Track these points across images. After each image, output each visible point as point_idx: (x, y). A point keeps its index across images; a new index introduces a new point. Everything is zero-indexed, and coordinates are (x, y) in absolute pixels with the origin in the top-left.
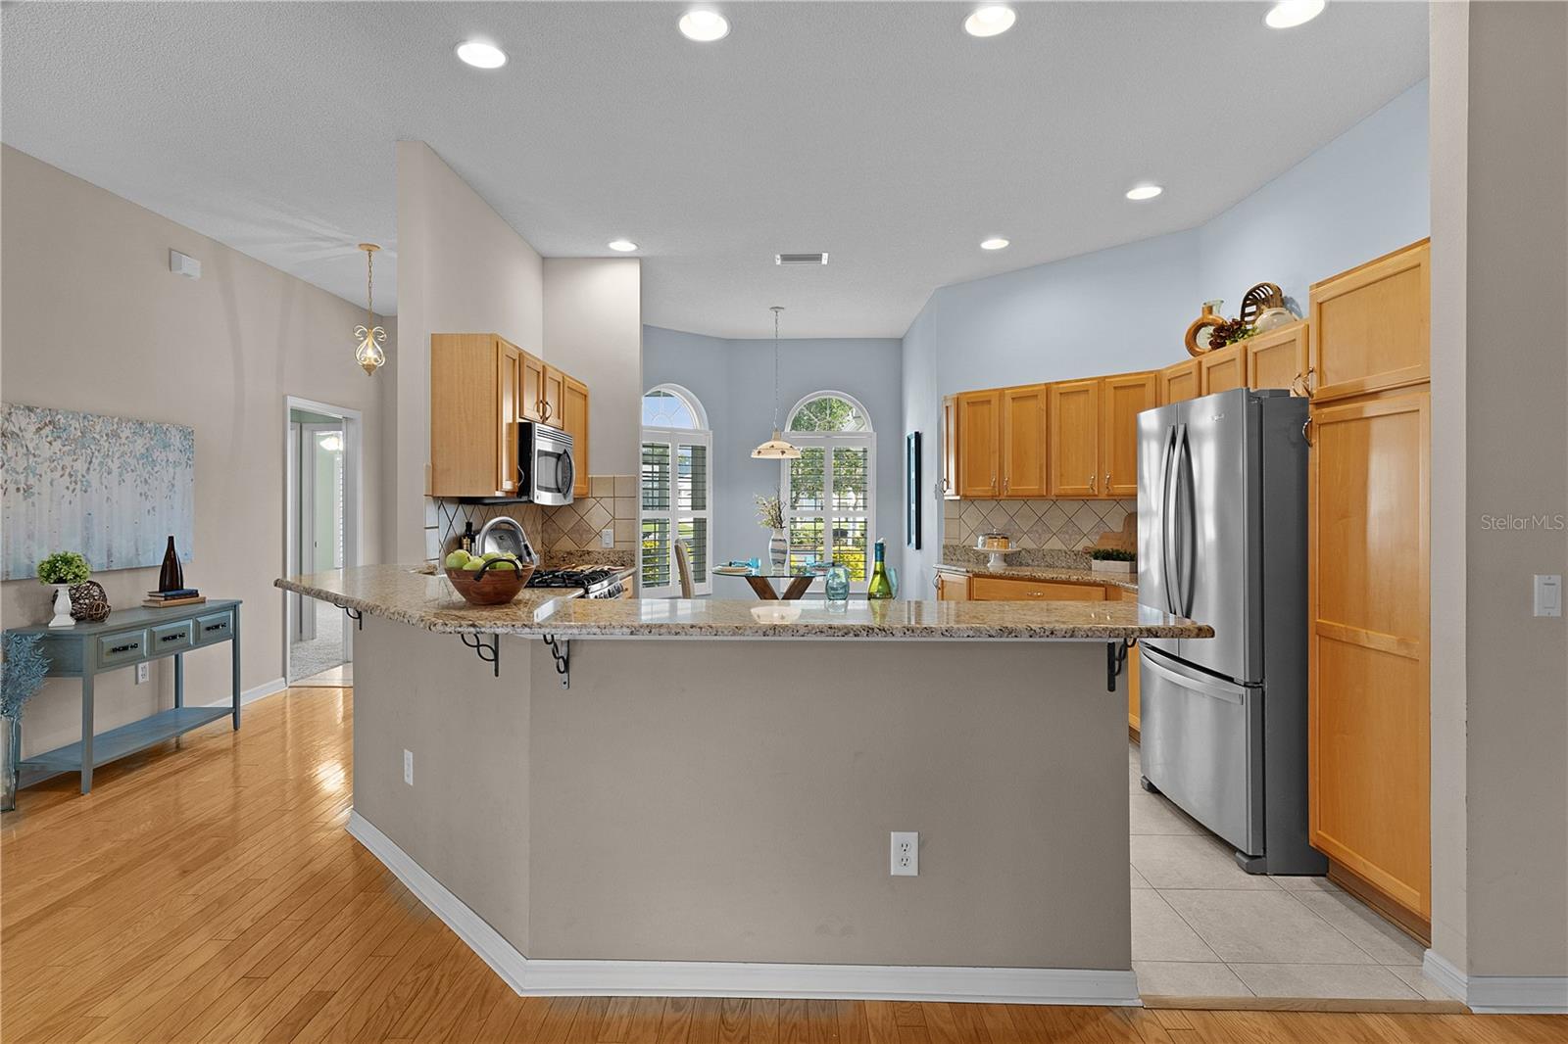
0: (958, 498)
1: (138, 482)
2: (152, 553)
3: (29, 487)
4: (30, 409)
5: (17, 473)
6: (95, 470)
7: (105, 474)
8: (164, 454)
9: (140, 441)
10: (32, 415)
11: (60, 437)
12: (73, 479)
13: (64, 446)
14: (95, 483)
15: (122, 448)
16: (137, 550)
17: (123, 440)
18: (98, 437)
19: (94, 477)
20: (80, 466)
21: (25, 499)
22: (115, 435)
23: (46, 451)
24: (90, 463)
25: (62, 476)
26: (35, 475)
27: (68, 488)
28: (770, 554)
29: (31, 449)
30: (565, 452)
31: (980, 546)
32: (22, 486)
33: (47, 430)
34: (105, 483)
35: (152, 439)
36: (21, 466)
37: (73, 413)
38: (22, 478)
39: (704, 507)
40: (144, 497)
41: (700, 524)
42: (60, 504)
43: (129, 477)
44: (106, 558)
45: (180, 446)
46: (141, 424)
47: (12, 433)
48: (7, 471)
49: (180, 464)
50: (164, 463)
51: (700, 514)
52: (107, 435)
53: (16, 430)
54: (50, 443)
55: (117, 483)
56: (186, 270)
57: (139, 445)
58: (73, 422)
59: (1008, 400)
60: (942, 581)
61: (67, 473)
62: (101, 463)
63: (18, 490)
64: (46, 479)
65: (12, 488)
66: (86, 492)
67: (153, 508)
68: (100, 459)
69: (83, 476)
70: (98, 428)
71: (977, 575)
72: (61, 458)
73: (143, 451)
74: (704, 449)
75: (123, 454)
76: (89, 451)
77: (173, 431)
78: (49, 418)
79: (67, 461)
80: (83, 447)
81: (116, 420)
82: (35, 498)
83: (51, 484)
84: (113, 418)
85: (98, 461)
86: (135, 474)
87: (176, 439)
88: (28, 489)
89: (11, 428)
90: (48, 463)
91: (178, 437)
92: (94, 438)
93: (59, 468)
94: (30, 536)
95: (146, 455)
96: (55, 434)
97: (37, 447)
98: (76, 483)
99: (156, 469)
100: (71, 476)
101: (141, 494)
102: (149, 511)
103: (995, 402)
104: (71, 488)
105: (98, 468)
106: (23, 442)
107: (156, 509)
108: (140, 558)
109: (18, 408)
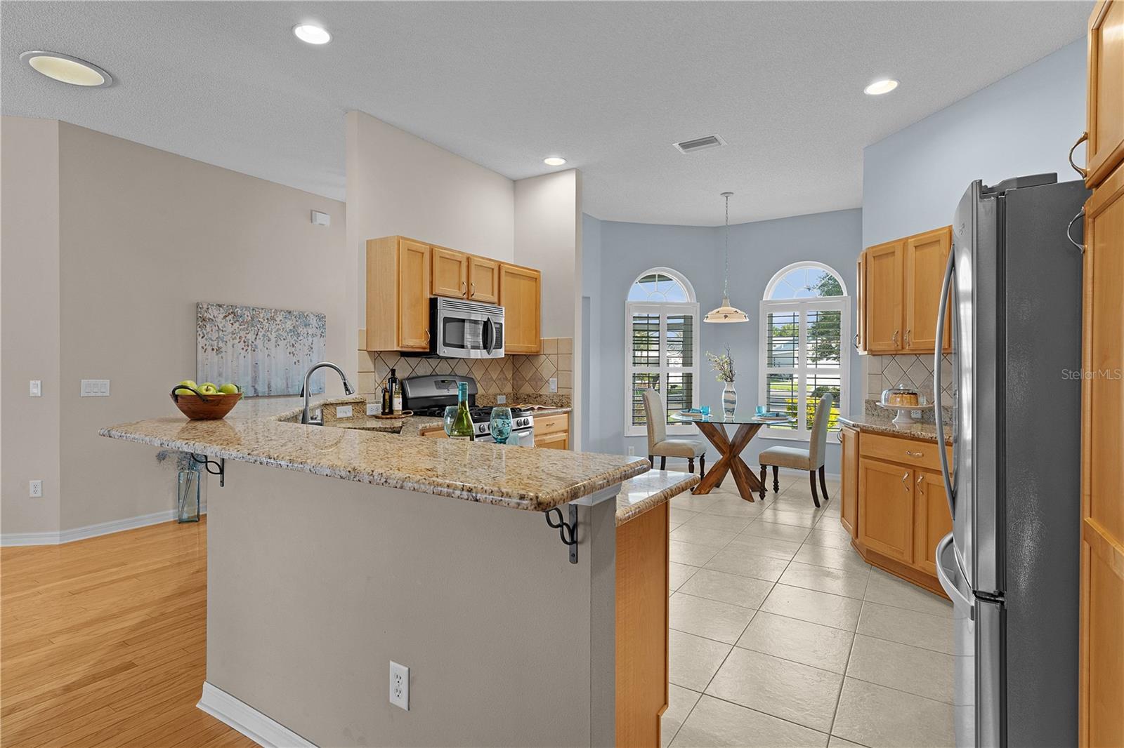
0: (866, 353)
1: (288, 346)
2: (297, 387)
3: (220, 348)
4: (220, 306)
5: (212, 340)
6: (260, 339)
7: (267, 341)
8: (305, 329)
9: (289, 323)
10: (221, 309)
11: (238, 321)
12: (246, 344)
13: (240, 325)
14: (260, 346)
15: (278, 327)
16: (287, 385)
17: (278, 322)
18: (262, 320)
19: (259, 343)
20: (251, 337)
21: (217, 354)
22: (273, 319)
23: (230, 329)
24: (257, 335)
25: (239, 342)
26: (223, 342)
27: (243, 349)
28: (723, 403)
29: (220, 327)
30: (489, 319)
31: (883, 402)
32: (215, 347)
33: (231, 317)
34: (266, 346)
35: (297, 321)
36: (215, 335)
37: (246, 307)
38: (215, 343)
39: (691, 364)
40: (292, 355)
41: (688, 378)
42: (238, 358)
43: (282, 343)
44: (267, 387)
45: (317, 326)
46: (290, 312)
47: (209, 319)
48: (206, 339)
49: (316, 336)
50: (305, 335)
51: (688, 370)
52: (267, 319)
53: (212, 317)
54: (232, 324)
55: (274, 346)
56: (319, 221)
57: (289, 325)
58: (246, 312)
59: (911, 249)
60: (844, 435)
61: (242, 341)
62: (264, 335)
63: (213, 349)
64: (230, 344)
65: (209, 349)
66: (254, 351)
67: (298, 361)
68: (263, 332)
69: (253, 342)
70: (262, 315)
71: (864, 430)
72: (239, 332)
73: (291, 328)
74: (691, 317)
75: (278, 330)
76: (256, 328)
77: (311, 316)
78: (231, 310)
79: (242, 334)
80: (253, 326)
81: (273, 311)
82: (223, 354)
83: (233, 347)
84: (271, 310)
85: (261, 334)
86: (286, 341)
87: (314, 321)
88: (219, 350)
89: (208, 316)
90: (231, 335)
91: (315, 319)
92: (259, 321)
93: (238, 338)
94: (220, 375)
95: (294, 331)
96: (235, 319)
97: (224, 326)
98: (248, 346)
99: (300, 338)
100: (245, 342)
101: (290, 353)
102: (295, 363)
103: (899, 254)
104: (245, 349)
105: (262, 338)
106: (216, 324)
107: (300, 361)
108: (289, 389)
109: (213, 305)
